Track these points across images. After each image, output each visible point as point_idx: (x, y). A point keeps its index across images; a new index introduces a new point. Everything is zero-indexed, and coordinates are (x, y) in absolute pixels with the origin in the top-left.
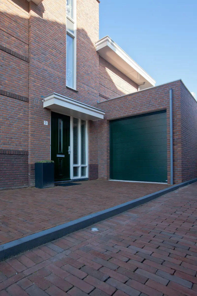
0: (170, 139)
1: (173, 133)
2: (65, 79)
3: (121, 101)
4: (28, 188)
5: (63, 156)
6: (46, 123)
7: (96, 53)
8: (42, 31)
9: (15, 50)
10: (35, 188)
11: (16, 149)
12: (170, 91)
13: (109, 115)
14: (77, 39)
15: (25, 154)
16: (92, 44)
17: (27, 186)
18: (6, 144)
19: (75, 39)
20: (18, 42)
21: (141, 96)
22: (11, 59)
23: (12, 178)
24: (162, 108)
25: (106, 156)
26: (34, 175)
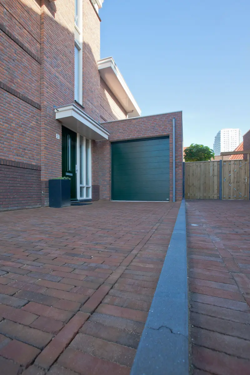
0: (173, 163)
1: (176, 157)
2: (73, 92)
3: (125, 124)
4: (42, 208)
5: (71, 175)
6: (58, 137)
7: (98, 72)
8: (54, 32)
9: (27, 45)
10: (49, 208)
11: (29, 163)
12: (174, 120)
13: (113, 137)
14: (83, 51)
15: (37, 169)
16: (95, 61)
17: (41, 206)
18: (20, 156)
19: (81, 51)
20: (30, 36)
21: (146, 121)
22: (23, 55)
23: (26, 196)
24: (165, 134)
25: (109, 177)
26: (48, 193)
